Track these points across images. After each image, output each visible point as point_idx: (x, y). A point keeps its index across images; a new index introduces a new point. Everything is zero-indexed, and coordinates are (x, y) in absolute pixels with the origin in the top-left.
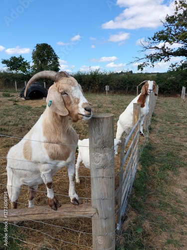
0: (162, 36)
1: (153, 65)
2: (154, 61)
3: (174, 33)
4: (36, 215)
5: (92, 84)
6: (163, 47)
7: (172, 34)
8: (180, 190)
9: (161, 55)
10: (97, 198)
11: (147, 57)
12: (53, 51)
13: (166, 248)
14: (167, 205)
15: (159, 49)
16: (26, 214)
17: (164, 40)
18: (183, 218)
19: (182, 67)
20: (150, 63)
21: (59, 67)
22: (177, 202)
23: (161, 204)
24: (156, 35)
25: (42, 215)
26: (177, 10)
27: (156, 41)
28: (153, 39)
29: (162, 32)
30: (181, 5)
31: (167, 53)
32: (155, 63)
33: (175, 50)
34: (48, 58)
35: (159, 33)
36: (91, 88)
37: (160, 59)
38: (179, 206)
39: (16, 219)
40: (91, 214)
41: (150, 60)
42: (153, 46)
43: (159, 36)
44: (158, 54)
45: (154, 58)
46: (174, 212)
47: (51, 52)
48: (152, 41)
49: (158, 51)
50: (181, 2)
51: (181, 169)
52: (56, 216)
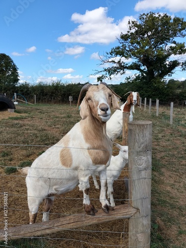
0: (118, 52)
1: (110, 78)
2: (111, 74)
3: (128, 49)
4: (72, 224)
5: (54, 95)
6: (119, 62)
7: (127, 50)
8: (169, 187)
9: (118, 68)
10: (139, 198)
11: (105, 70)
12: (12, 62)
13: (180, 238)
14: (165, 202)
15: (115, 63)
16: (59, 224)
17: (120, 55)
18: (182, 211)
19: (136, 80)
20: (108, 75)
21: (19, 78)
22: (171, 198)
23: (159, 201)
24: (113, 50)
25: (79, 223)
26: (130, 29)
27: (113, 56)
28: (110, 54)
29: (118, 48)
30: (133, 25)
31: (123, 66)
32: (112, 76)
33: (129, 65)
34: (6, 68)
35: (116, 49)
36: (54, 99)
37: (116, 72)
38: (174, 201)
39: (48, 231)
40: (131, 214)
41: (108, 73)
42: (110, 60)
43: (116, 51)
44: (115, 67)
45: (111, 71)
46: (173, 207)
47: (10, 63)
48: (110, 55)
49: (115, 65)
50: (133, 23)
51: (163, 170)
52: (95, 221)
